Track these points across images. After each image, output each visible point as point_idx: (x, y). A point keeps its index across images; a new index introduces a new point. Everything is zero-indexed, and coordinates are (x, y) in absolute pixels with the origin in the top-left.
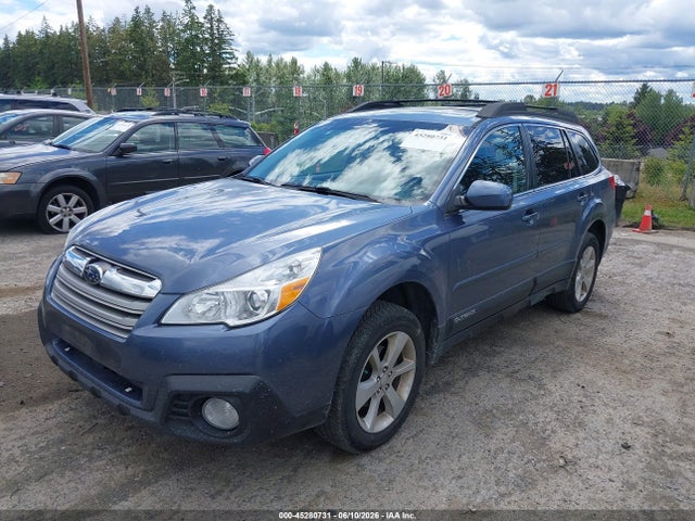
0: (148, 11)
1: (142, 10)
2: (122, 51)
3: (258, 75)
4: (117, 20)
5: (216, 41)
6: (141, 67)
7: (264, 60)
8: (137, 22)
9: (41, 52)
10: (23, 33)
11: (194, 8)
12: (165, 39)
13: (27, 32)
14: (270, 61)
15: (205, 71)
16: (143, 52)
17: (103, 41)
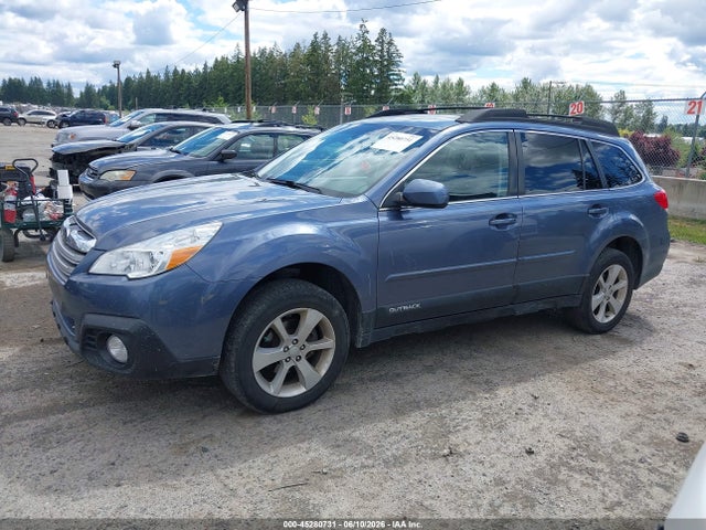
0: (325, 36)
1: (320, 36)
2: (300, 73)
3: (423, 96)
4: (298, 46)
5: (385, 63)
6: (315, 89)
7: (430, 80)
8: (315, 46)
9: (232, 75)
10: (219, 59)
11: (367, 32)
12: (338, 62)
13: (223, 58)
14: (436, 82)
15: (373, 92)
16: (317, 75)
17: (284, 65)
